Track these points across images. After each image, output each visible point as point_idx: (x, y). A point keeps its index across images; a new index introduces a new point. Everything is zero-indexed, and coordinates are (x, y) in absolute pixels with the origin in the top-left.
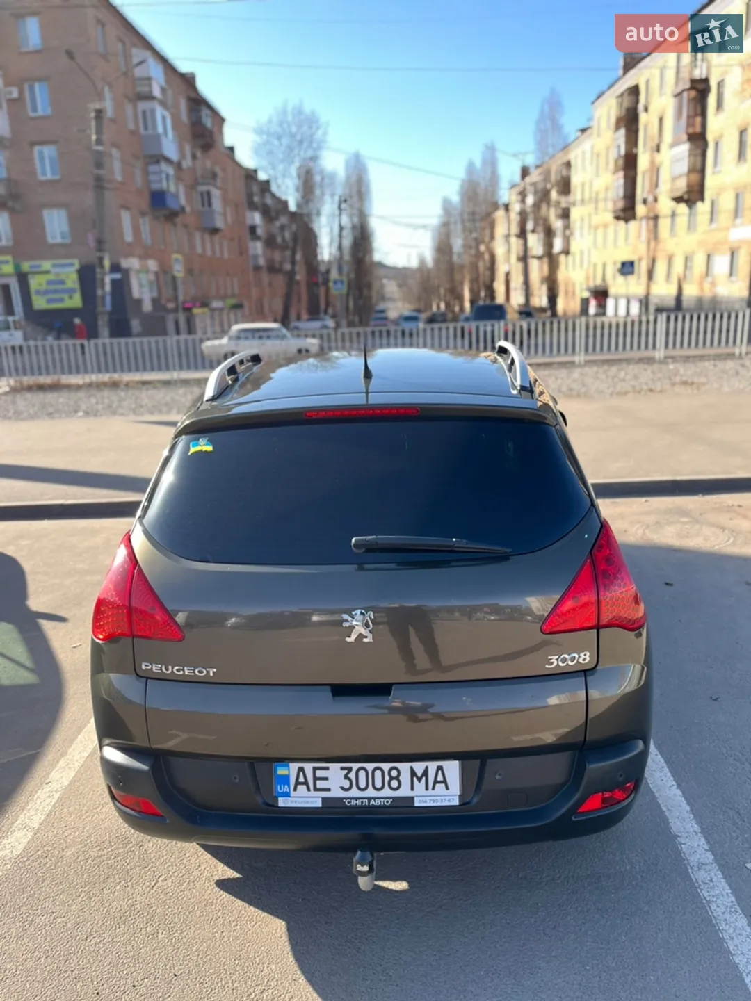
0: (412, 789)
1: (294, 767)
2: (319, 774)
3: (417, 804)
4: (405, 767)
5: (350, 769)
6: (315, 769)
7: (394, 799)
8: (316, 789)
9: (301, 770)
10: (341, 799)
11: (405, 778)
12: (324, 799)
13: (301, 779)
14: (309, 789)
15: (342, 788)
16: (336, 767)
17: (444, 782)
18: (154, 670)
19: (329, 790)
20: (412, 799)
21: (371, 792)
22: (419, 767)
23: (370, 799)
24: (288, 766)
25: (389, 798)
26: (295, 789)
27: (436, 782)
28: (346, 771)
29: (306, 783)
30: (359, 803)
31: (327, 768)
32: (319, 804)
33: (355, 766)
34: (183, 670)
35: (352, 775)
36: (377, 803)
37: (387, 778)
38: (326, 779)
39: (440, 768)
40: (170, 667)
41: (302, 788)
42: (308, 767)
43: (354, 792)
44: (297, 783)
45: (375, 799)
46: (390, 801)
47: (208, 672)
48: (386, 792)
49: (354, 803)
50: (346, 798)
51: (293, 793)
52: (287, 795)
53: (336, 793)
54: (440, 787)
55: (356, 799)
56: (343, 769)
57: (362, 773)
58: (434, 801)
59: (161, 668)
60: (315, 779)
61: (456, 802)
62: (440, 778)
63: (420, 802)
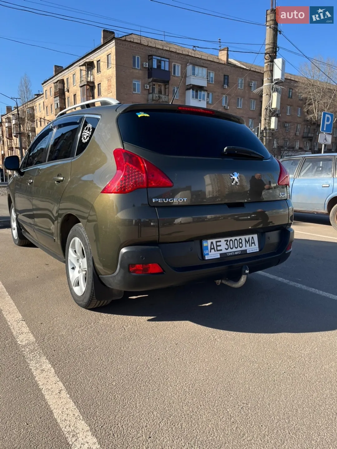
0: (246, 247)
1: (209, 241)
2: (218, 244)
3: (248, 252)
4: (243, 237)
5: (227, 241)
6: (217, 242)
7: (241, 251)
8: (217, 251)
9: (212, 243)
10: (226, 253)
11: (244, 242)
12: (221, 254)
13: (212, 247)
14: (215, 251)
15: (226, 249)
16: (223, 240)
17: (254, 243)
18: (159, 201)
19: (221, 250)
20: (246, 250)
21: (234, 250)
22: (247, 237)
23: (234, 252)
24: (207, 242)
25: (240, 251)
26: (210, 252)
27: (252, 243)
28: (226, 242)
29: (214, 248)
30: (231, 254)
31: (220, 241)
32: (219, 256)
33: (229, 239)
34: (173, 200)
35: (228, 243)
36: (236, 253)
37: (239, 243)
38: (220, 246)
39: (252, 238)
40: (167, 199)
41: (213, 251)
42: (214, 241)
43: (230, 250)
44: (211, 249)
45: (236, 252)
46: (240, 252)
47: (184, 200)
48: (239, 249)
49: (230, 254)
50: (227, 253)
51: (210, 253)
52: (208, 254)
53: (224, 251)
54: (253, 245)
55: (230, 252)
56: (225, 241)
57: (231, 242)
58: (252, 250)
59: (163, 200)
60: (217, 246)
61: (258, 250)
62: (253, 242)
63: (249, 251)
